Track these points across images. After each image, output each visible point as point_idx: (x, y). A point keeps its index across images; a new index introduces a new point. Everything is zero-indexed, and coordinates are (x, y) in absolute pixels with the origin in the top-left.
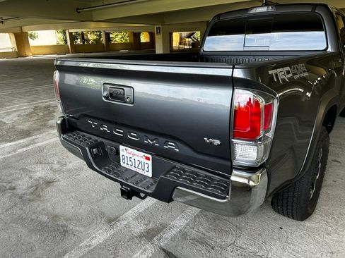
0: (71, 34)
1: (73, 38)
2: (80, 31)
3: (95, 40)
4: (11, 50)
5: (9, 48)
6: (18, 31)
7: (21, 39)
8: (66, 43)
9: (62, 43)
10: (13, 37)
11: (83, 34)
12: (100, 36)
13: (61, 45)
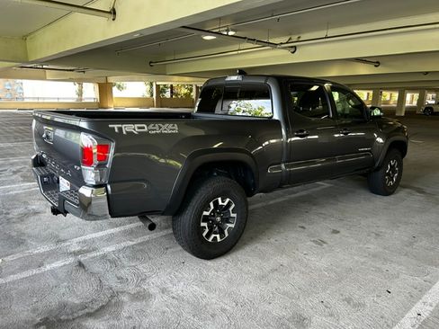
0: (158, 86)
1: (160, 91)
2: (169, 84)
3: (185, 94)
4: (93, 101)
5: (91, 98)
6: (103, 81)
7: (105, 89)
8: (152, 95)
9: (148, 96)
10: (97, 87)
11: (172, 87)
12: (191, 90)
13: (147, 98)
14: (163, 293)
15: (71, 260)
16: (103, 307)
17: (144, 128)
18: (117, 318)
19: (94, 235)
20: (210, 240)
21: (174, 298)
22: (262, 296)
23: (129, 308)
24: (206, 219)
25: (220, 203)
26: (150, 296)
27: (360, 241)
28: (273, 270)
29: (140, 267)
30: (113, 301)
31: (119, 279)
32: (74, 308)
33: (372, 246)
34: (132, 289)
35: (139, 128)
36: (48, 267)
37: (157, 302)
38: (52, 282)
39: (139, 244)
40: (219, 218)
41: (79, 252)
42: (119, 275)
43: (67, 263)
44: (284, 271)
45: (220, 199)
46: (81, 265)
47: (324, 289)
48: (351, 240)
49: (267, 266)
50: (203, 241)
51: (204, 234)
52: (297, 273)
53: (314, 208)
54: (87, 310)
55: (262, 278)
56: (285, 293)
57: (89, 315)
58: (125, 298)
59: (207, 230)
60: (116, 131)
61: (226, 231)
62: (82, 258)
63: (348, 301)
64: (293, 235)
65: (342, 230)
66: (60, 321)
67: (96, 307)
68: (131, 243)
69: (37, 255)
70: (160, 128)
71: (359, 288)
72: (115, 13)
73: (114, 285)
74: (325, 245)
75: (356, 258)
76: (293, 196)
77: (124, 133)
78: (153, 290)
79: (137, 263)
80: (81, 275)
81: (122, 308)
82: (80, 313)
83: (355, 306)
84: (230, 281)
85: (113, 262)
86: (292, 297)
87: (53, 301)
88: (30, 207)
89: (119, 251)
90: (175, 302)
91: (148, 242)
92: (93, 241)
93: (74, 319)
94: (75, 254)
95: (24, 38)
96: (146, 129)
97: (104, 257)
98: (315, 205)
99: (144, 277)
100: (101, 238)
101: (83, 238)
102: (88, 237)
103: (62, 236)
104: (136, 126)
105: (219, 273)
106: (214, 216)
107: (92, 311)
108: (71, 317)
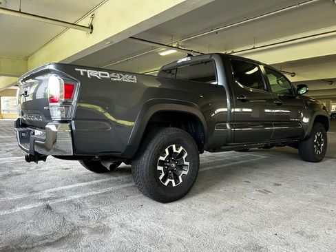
14: (121, 227)
15: (41, 204)
16: (63, 238)
17: (106, 75)
18: (75, 246)
19: (64, 188)
20: (166, 184)
21: (131, 231)
22: (217, 229)
23: (88, 238)
24: (162, 163)
25: (175, 150)
26: (109, 229)
27: (301, 191)
28: (225, 211)
29: (102, 209)
30: (73, 234)
31: (81, 217)
32: (34, 239)
33: (313, 194)
34: (92, 224)
35: (102, 75)
36: (19, 209)
37: (116, 235)
38: (20, 219)
39: (103, 193)
40: (173, 165)
41: (49, 199)
42: (82, 214)
43: (36, 206)
44: (235, 211)
45: (174, 146)
46: (48, 207)
47: (276, 224)
48: (293, 190)
49: (219, 208)
50: (160, 184)
51: (161, 178)
52: (248, 213)
53: (255, 170)
54: (47, 241)
55: (215, 216)
56: (238, 228)
57: (49, 244)
58: (85, 231)
59: (163, 175)
60: (82, 74)
61: (180, 177)
62: (50, 203)
63: (302, 233)
64: (240, 187)
65: (283, 184)
66: (19, 249)
67: (56, 238)
68: (96, 193)
69: (11, 201)
70: (121, 77)
71: (309, 224)
72: (92, 28)
73: (75, 221)
74: (270, 194)
75: (300, 202)
76: (236, 163)
77: (89, 76)
78: (111, 225)
79: (100, 206)
80: (48, 215)
81: (81, 238)
82: (40, 243)
83: (308, 237)
84: (185, 219)
85: (78, 206)
86: (246, 230)
87: (16, 233)
88: (14, 171)
89: (85, 198)
90: (133, 234)
91: (111, 192)
92: (63, 191)
93: (33, 247)
94: (45, 200)
95: (26, 59)
96: (108, 76)
97: (70, 202)
98: (256, 168)
99: (104, 216)
100: (70, 190)
101: (54, 189)
102: (59, 188)
103: (36, 188)
104: (100, 72)
105: (174, 213)
106: (169, 162)
107: (52, 241)
108: (30, 246)
